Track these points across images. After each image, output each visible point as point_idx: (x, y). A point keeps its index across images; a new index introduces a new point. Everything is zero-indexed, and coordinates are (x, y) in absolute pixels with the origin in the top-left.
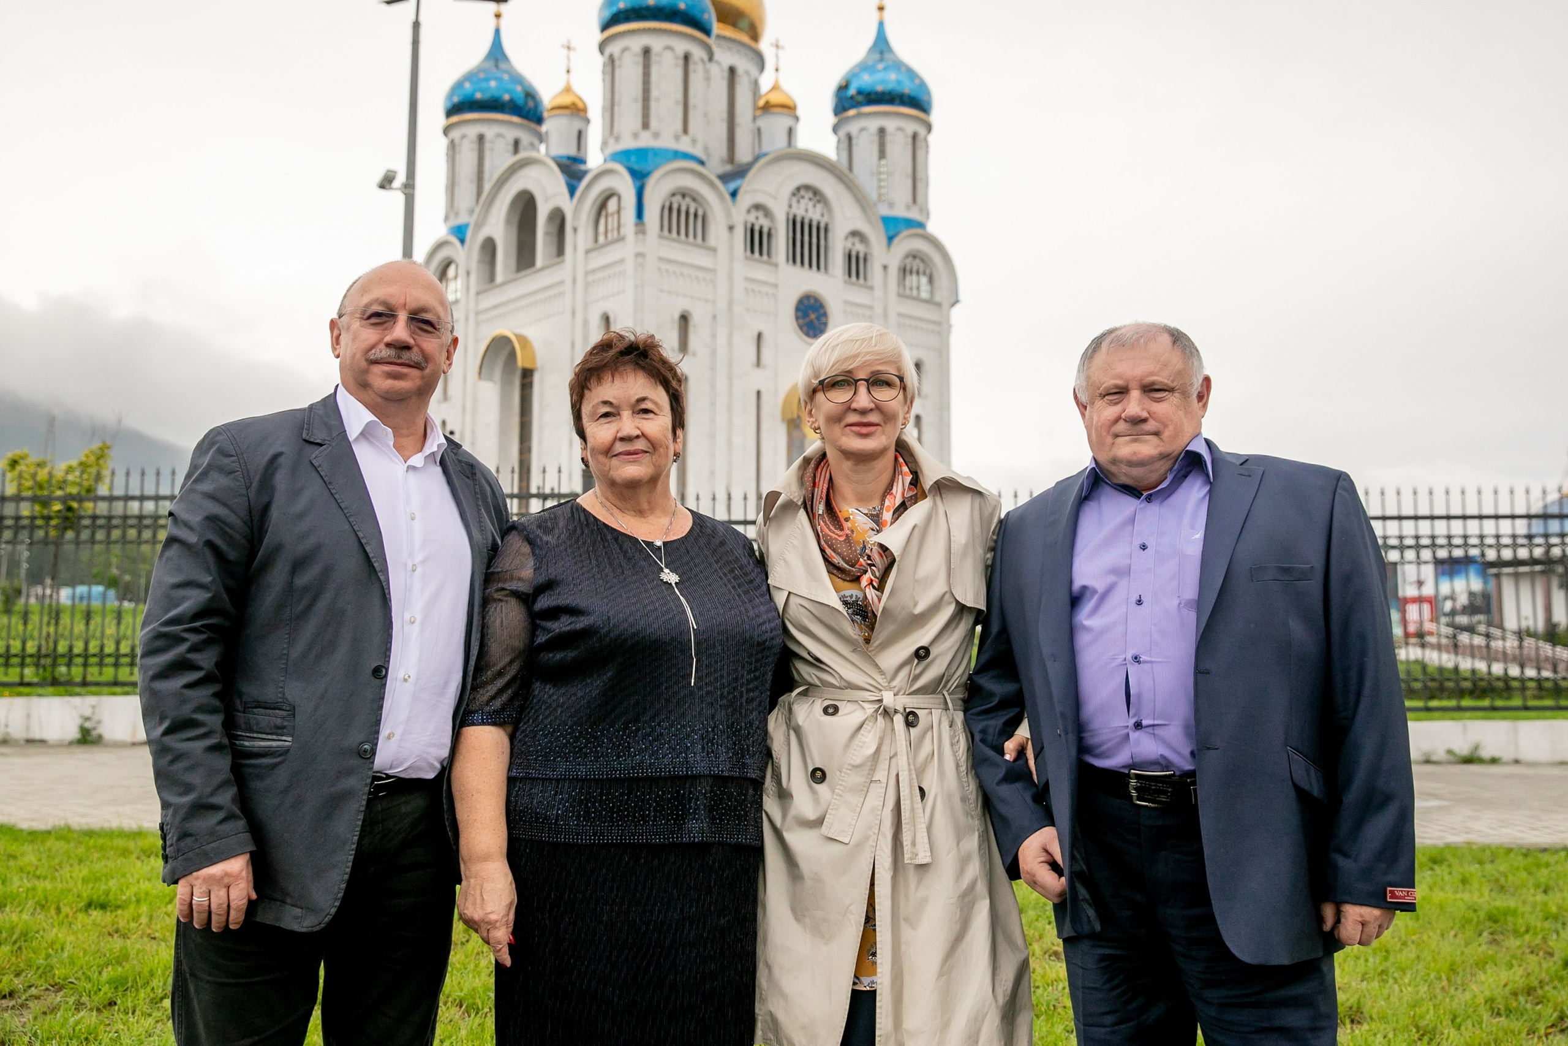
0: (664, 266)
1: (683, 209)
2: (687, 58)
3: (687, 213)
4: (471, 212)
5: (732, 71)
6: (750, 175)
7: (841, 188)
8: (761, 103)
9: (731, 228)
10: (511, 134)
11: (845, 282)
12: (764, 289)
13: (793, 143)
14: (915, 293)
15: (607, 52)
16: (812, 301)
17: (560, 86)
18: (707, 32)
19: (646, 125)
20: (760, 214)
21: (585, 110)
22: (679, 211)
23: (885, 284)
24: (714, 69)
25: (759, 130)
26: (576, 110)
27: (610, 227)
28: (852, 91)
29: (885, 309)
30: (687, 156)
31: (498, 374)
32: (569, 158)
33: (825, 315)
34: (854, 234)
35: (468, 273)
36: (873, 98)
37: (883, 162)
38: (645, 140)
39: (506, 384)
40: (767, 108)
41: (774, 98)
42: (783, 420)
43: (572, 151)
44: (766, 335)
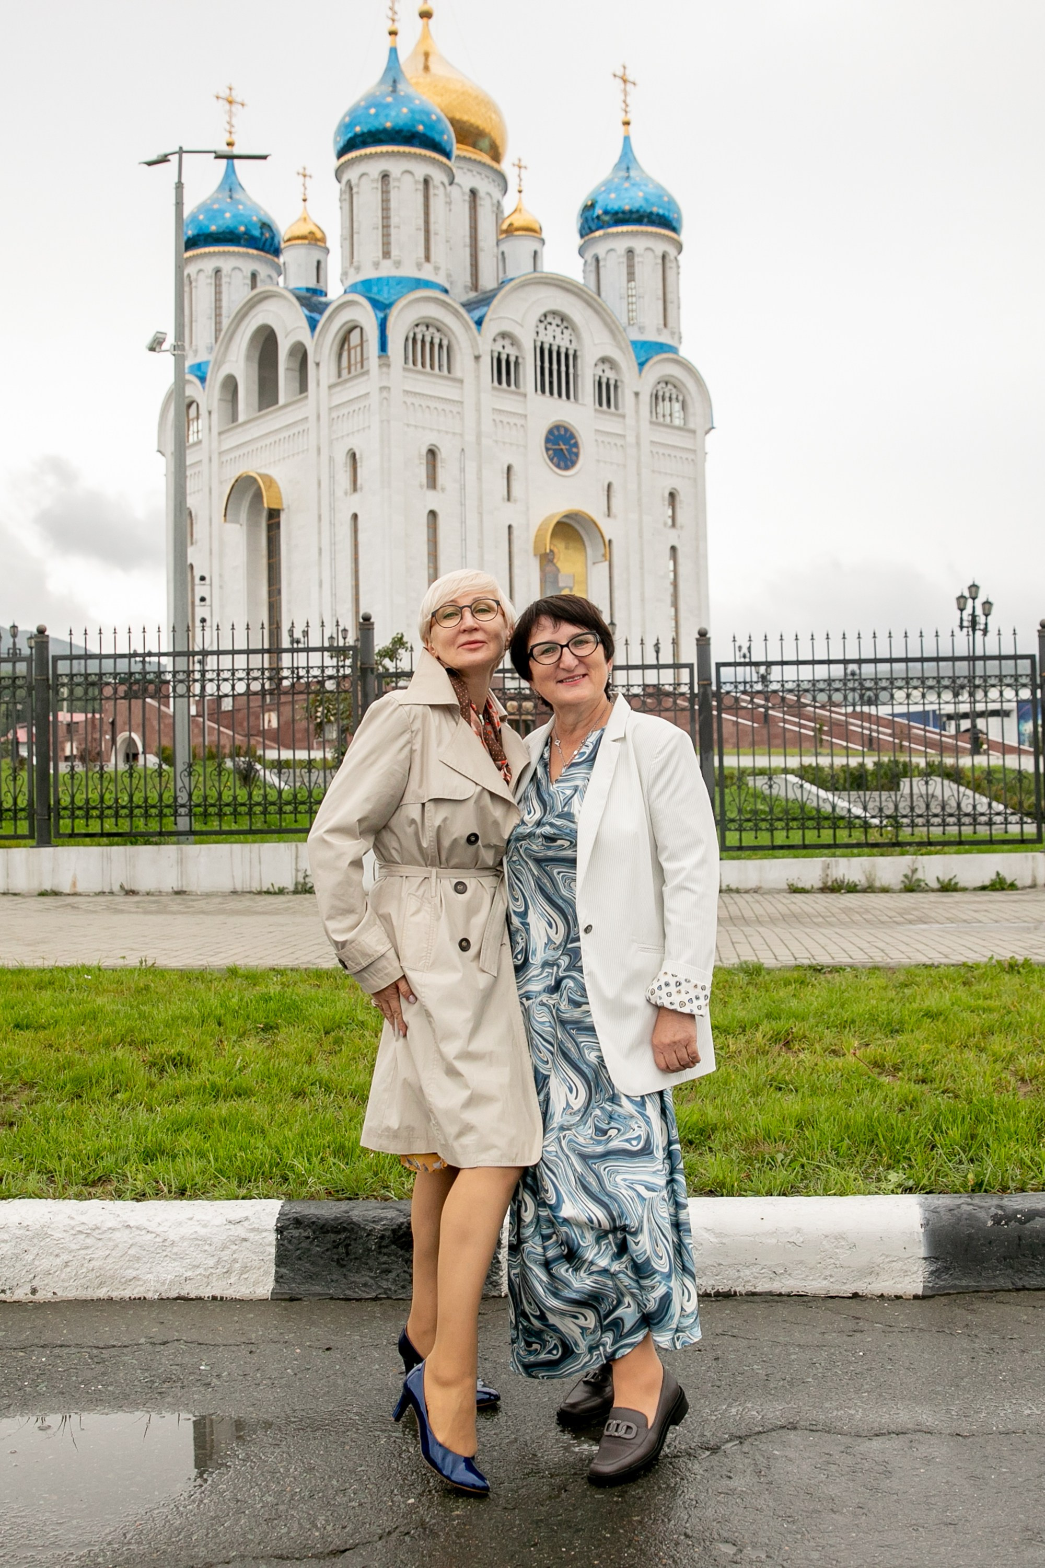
0: (409, 400)
1: (428, 339)
2: (426, 182)
3: (432, 343)
4: (210, 349)
5: (473, 193)
6: (495, 302)
7: (589, 312)
8: (505, 227)
9: (477, 358)
10: (248, 266)
11: (596, 410)
12: (513, 420)
13: (539, 269)
14: (668, 419)
15: (344, 180)
16: (562, 432)
17: (298, 213)
18: (448, 155)
19: (386, 254)
20: (507, 342)
21: (323, 240)
22: (423, 341)
23: (637, 412)
24: (454, 191)
25: (503, 253)
26: (315, 240)
27: (353, 362)
28: (598, 211)
29: (638, 437)
30: (428, 284)
31: (243, 515)
32: (308, 290)
33: (576, 445)
34: (604, 360)
35: (210, 413)
36: (622, 218)
37: (632, 284)
38: (387, 270)
39: (252, 526)
40: (510, 231)
41: (518, 221)
42: (535, 555)
43: (312, 284)
44: (516, 469)
